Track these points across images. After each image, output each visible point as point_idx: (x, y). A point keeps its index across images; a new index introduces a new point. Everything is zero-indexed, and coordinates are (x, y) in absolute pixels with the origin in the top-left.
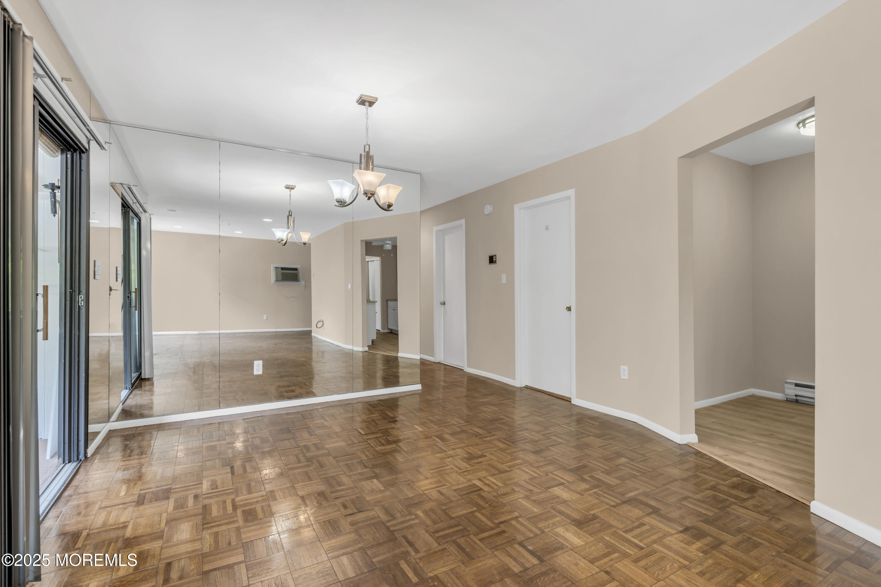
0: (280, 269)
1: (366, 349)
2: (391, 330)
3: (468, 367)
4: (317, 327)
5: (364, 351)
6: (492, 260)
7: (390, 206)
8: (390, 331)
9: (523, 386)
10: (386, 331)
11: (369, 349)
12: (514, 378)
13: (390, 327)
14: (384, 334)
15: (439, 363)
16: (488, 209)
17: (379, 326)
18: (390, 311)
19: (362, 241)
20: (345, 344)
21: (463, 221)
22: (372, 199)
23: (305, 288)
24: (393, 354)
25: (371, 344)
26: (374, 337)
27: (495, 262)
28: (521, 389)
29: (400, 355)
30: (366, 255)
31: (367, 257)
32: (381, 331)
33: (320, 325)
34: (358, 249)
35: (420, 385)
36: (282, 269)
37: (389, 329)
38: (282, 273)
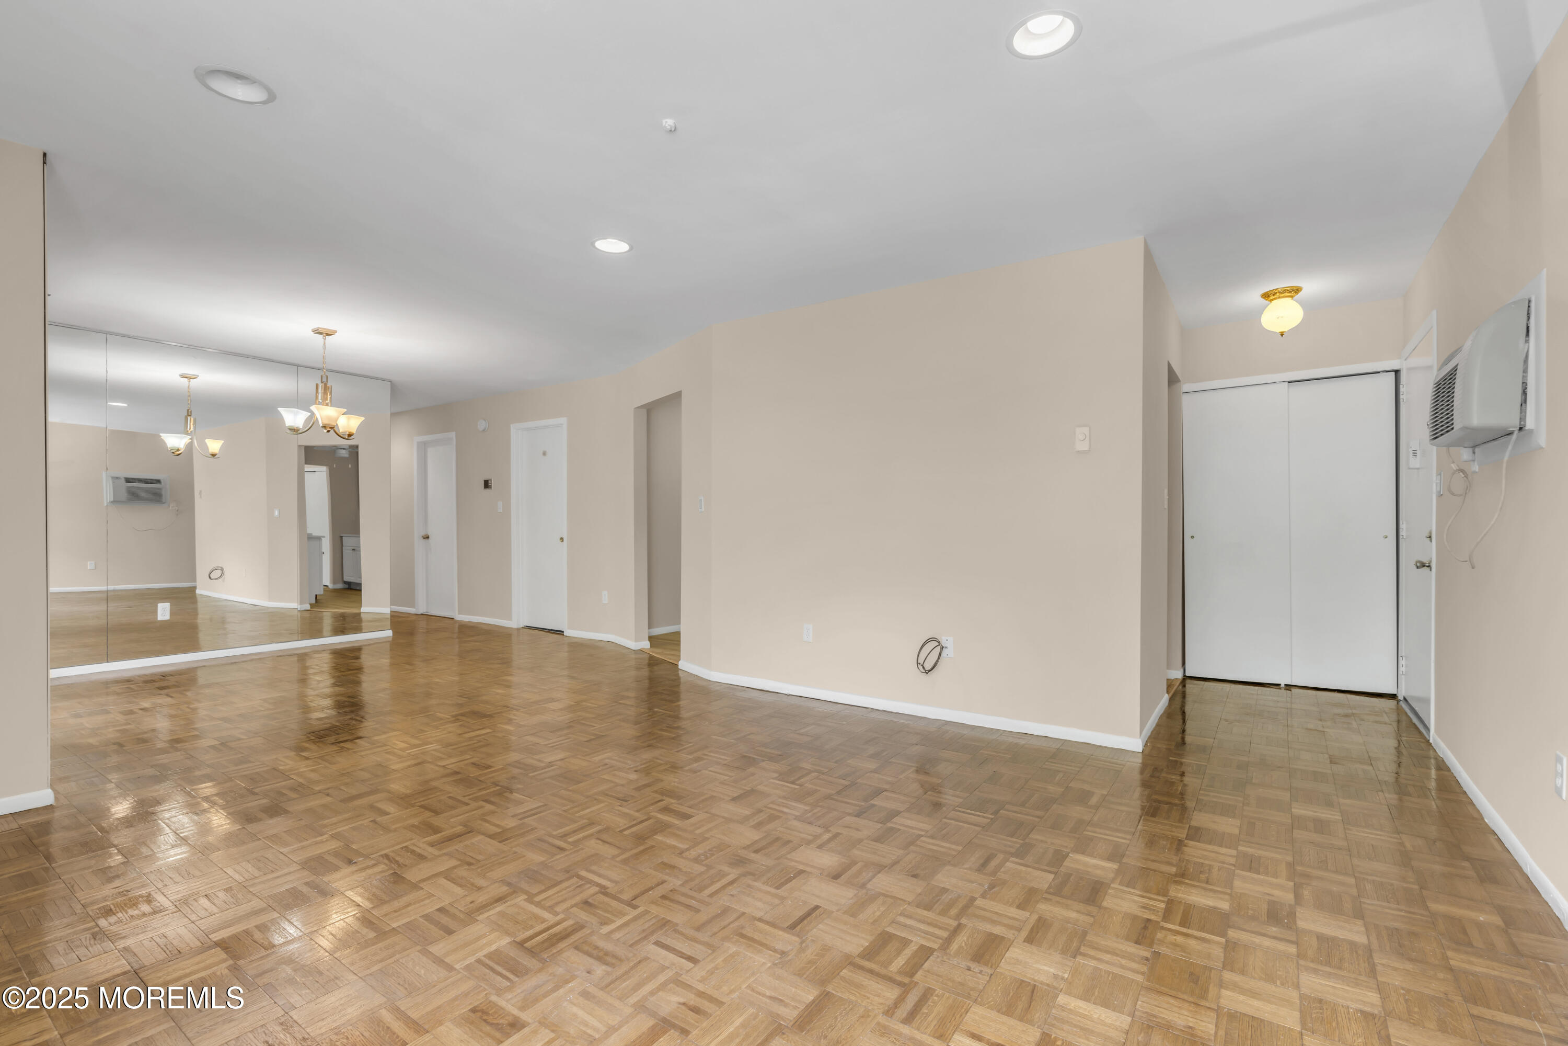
0: (123, 480)
1: (308, 607)
2: (349, 583)
3: (459, 614)
4: (210, 578)
5: (303, 609)
6: (487, 484)
7: (350, 435)
8: (346, 586)
9: (521, 626)
10: (340, 586)
11: (311, 608)
12: (510, 619)
13: (346, 579)
14: (335, 590)
15: (422, 614)
16: (482, 425)
17: (327, 580)
18: (347, 552)
19: (300, 446)
20: (269, 601)
21: (453, 435)
22: (332, 431)
23: (177, 515)
24: (355, 611)
25: (314, 601)
26: (320, 591)
27: (491, 487)
28: (518, 629)
29: (363, 610)
30: (306, 463)
31: (306, 465)
32: (329, 587)
33: (218, 573)
34: (294, 456)
35: (391, 631)
36: (128, 480)
37: (345, 583)
38: (128, 488)
